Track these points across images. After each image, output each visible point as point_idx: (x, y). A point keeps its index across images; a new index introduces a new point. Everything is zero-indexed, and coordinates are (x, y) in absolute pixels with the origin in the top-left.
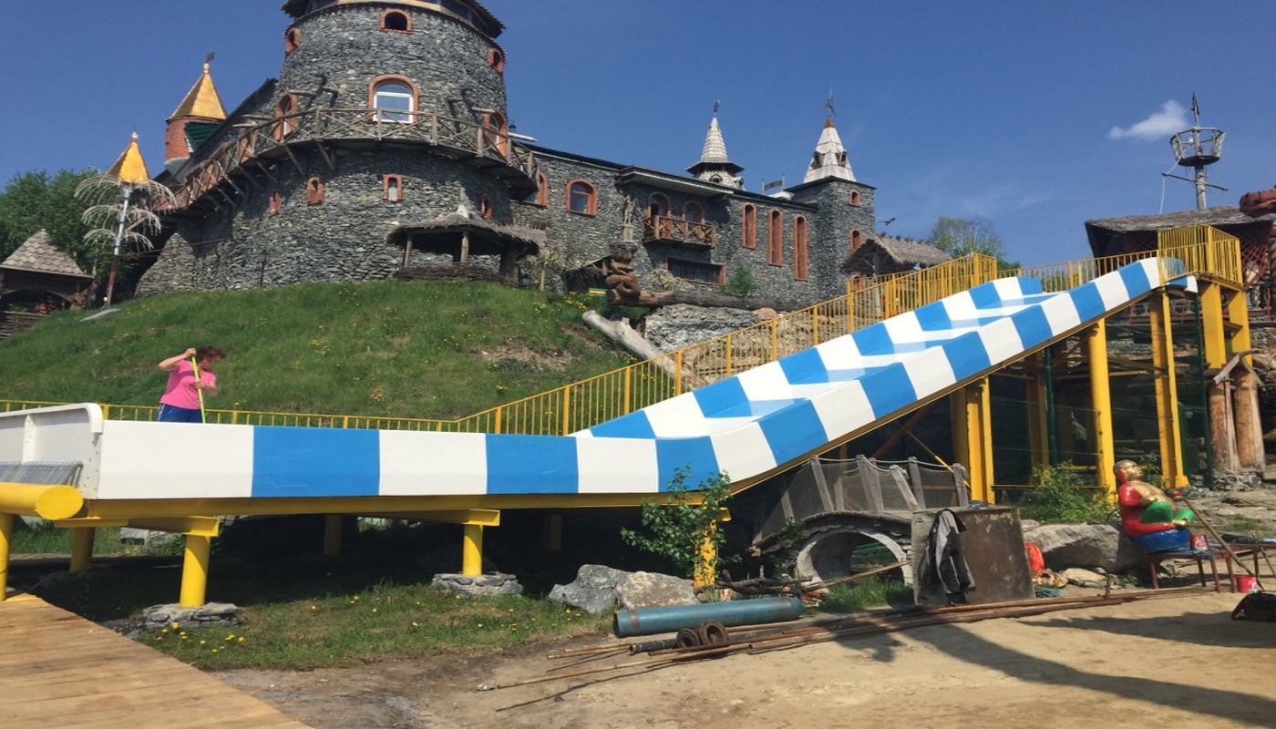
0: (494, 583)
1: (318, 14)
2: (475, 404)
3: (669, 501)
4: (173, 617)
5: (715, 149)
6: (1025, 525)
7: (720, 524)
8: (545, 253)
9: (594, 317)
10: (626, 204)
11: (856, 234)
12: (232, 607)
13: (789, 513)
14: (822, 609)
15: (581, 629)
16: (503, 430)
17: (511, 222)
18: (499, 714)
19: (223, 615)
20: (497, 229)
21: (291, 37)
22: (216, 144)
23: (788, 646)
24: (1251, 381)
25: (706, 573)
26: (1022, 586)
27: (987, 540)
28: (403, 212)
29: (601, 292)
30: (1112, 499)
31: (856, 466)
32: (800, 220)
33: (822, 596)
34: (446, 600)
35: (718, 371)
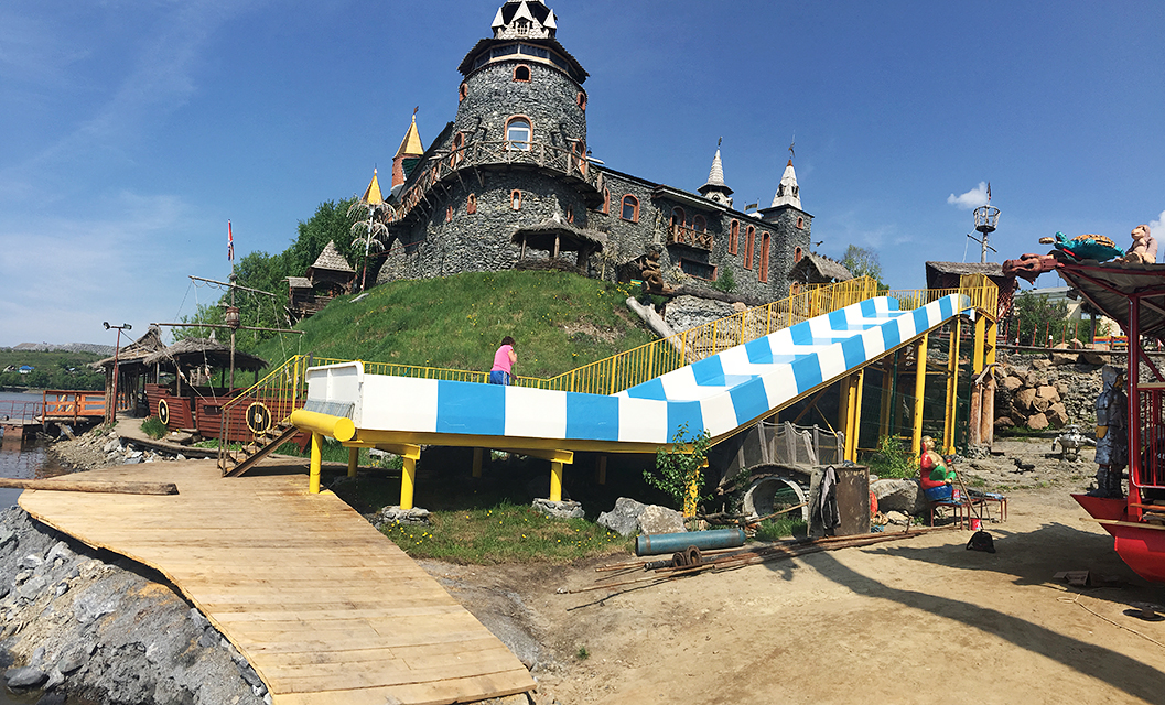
0: (568, 508)
1: (478, 72)
2: (559, 367)
3: (673, 450)
4: (398, 516)
5: (717, 177)
6: (872, 478)
7: (702, 470)
8: (606, 250)
9: (633, 302)
10: (657, 214)
11: (799, 250)
12: (425, 511)
13: (742, 464)
14: (758, 538)
15: (616, 549)
16: (575, 391)
17: (586, 227)
18: (568, 613)
19: (422, 517)
20: (577, 231)
21: (462, 90)
22: (420, 172)
23: (735, 568)
24: (993, 384)
25: (691, 508)
26: (864, 525)
27: (850, 490)
28: (522, 218)
29: (639, 283)
30: (917, 461)
31: (783, 429)
32: (766, 236)
33: (757, 528)
34: (540, 519)
35: (707, 349)
